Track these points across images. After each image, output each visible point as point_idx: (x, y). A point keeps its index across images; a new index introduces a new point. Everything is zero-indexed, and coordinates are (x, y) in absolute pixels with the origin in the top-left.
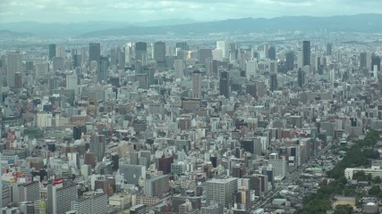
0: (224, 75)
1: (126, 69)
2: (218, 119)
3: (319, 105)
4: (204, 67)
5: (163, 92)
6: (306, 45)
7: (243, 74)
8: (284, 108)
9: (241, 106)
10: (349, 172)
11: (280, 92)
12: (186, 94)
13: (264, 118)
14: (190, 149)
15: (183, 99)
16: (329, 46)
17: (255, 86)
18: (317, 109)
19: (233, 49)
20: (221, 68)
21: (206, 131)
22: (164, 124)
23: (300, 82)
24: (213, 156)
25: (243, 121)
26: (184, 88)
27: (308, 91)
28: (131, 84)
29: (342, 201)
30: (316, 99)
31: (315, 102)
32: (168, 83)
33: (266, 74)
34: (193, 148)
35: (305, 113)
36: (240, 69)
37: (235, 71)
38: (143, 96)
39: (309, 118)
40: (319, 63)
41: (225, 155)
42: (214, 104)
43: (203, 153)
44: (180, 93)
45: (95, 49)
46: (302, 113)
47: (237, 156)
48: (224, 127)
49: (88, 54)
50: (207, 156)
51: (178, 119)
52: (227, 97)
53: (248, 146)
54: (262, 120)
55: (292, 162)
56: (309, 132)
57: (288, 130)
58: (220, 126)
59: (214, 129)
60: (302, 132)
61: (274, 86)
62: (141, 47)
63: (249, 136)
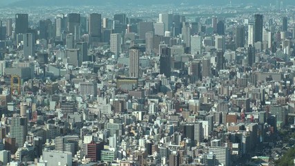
0: (166, 51)
1: (57, 43)
2: (157, 100)
3: (270, 86)
4: (144, 42)
5: (96, 70)
7: (187, 50)
8: (231, 89)
9: (183, 86)
11: (228, 71)
12: (122, 72)
13: (208, 101)
14: (123, 133)
15: (118, 78)
16: (285, 20)
17: (199, 64)
18: (267, 91)
19: (176, 23)
20: (163, 44)
21: (143, 114)
22: (96, 106)
23: (251, 61)
24: (148, 141)
25: (184, 103)
26: (120, 66)
27: (258, 70)
28: (61, 60)
30: (268, 79)
31: (266, 82)
32: (103, 59)
33: (212, 51)
34: (126, 133)
35: (253, 95)
36: (184, 45)
37: (179, 47)
38: (73, 74)
39: (258, 101)
40: (272, 40)
41: (162, 141)
42: (153, 84)
43: (138, 138)
44: (116, 70)
45: (22, 20)
46: (250, 96)
47: (176, 142)
48: (163, 110)
49: (14, 25)
50: (141, 142)
51: (111, 100)
52: (168, 76)
53: (187, 131)
54: (205, 102)
55: (235, 149)
56: (256, 117)
57: (234, 114)
58: (158, 109)
59: (152, 111)
60: (249, 116)
61: (221, 62)
62: (75, 18)
63: (190, 120)
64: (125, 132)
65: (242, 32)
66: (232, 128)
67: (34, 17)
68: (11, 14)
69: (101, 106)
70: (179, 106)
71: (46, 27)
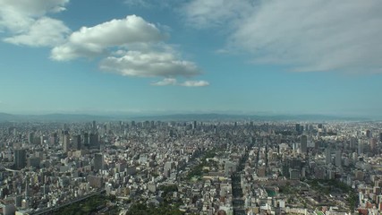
0: (171, 131)
1: (142, 129)
2: (169, 144)
3: (199, 140)
4: (165, 128)
5: (153, 136)
6: (195, 122)
7: (177, 130)
8: (189, 141)
9: (176, 140)
10: (207, 160)
11: (188, 136)
16: (202, 123)
17: (180, 134)
19: (173, 124)
20: (170, 129)
21: (166, 147)
22: (153, 145)
23: (193, 133)
24: (168, 155)
25: (177, 144)
26: (159, 135)
27: (196, 136)
28: (144, 133)
29: (206, 168)
30: (198, 138)
32: (155, 133)
33: (183, 131)
35: (195, 142)
37: (175, 130)
39: (196, 144)
40: (199, 128)
41: (171, 155)
42: (168, 140)
43: (165, 154)
45: (133, 123)
47: (175, 155)
49: (131, 124)
51: (157, 144)
52: (172, 137)
53: (178, 152)
54: (182, 144)
55: (191, 157)
56: (196, 148)
57: (190, 147)
58: (170, 146)
59: (168, 147)
60: (194, 148)
61: (186, 134)
62: (147, 122)
63: (178, 149)
64: (161, 152)
65: (191, 125)
66: (190, 151)
67: (136, 122)
68: (130, 121)
69: (155, 145)
70: (175, 145)
71: (139, 124)
